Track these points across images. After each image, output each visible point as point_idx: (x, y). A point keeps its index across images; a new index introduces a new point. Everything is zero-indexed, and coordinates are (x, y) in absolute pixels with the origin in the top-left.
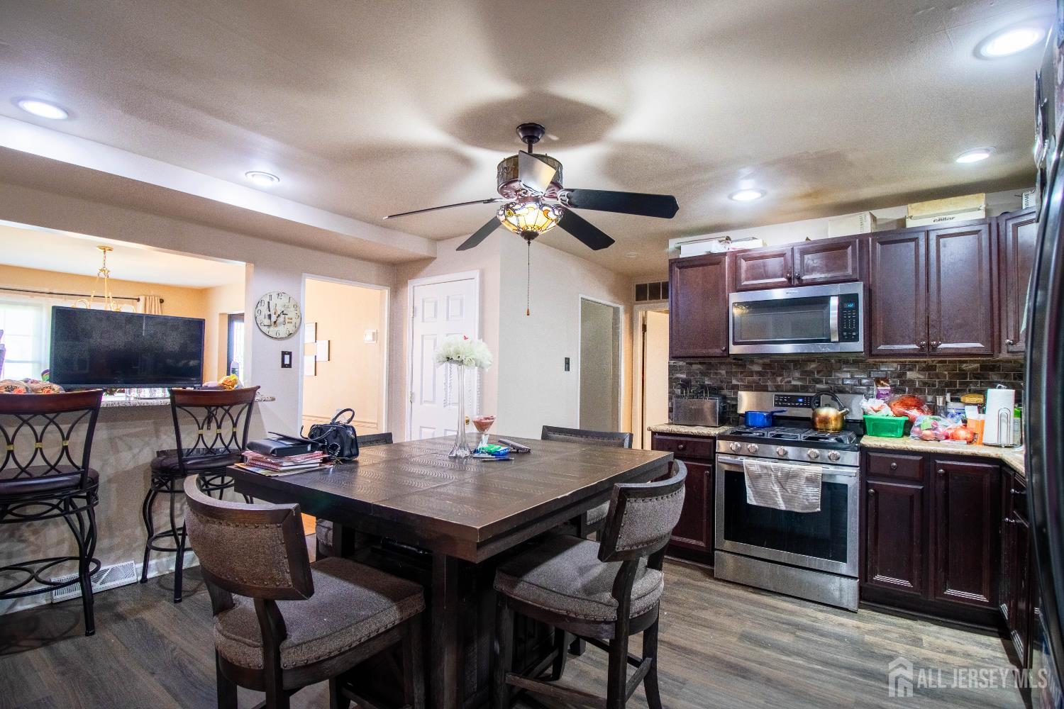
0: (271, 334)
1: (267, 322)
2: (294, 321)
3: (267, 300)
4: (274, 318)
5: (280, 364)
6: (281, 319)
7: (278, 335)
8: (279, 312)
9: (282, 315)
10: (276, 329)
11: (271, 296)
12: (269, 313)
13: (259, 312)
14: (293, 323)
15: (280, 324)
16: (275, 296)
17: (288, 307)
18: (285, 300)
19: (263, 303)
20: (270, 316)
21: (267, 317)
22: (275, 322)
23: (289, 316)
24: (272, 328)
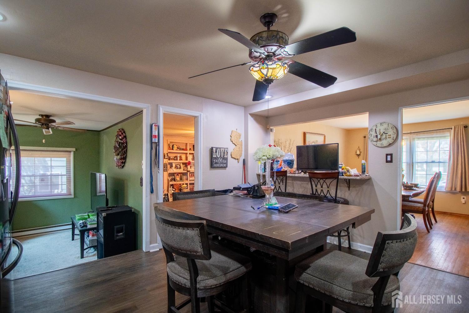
0: (378, 145)
1: (375, 139)
2: (392, 136)
3: (374, 128)
4: (379, 137)
5: (385, 161)
6: (384, 136)
7: (382, 145)
8: (382, 132)
9: (384, 134)
10: (381, 142)
11: (376, 126)
12: (376, 135)
13: (371, 135)
14: (392, 137)
15: (383, 139)
16: (379, 125)
17: (388, 129)
18: (385, 126)
19: (372, 130)
20: (377, 136)
21: (375, 137)
22: (380, 139)
23: (389, 134)
24: (378, 142)
